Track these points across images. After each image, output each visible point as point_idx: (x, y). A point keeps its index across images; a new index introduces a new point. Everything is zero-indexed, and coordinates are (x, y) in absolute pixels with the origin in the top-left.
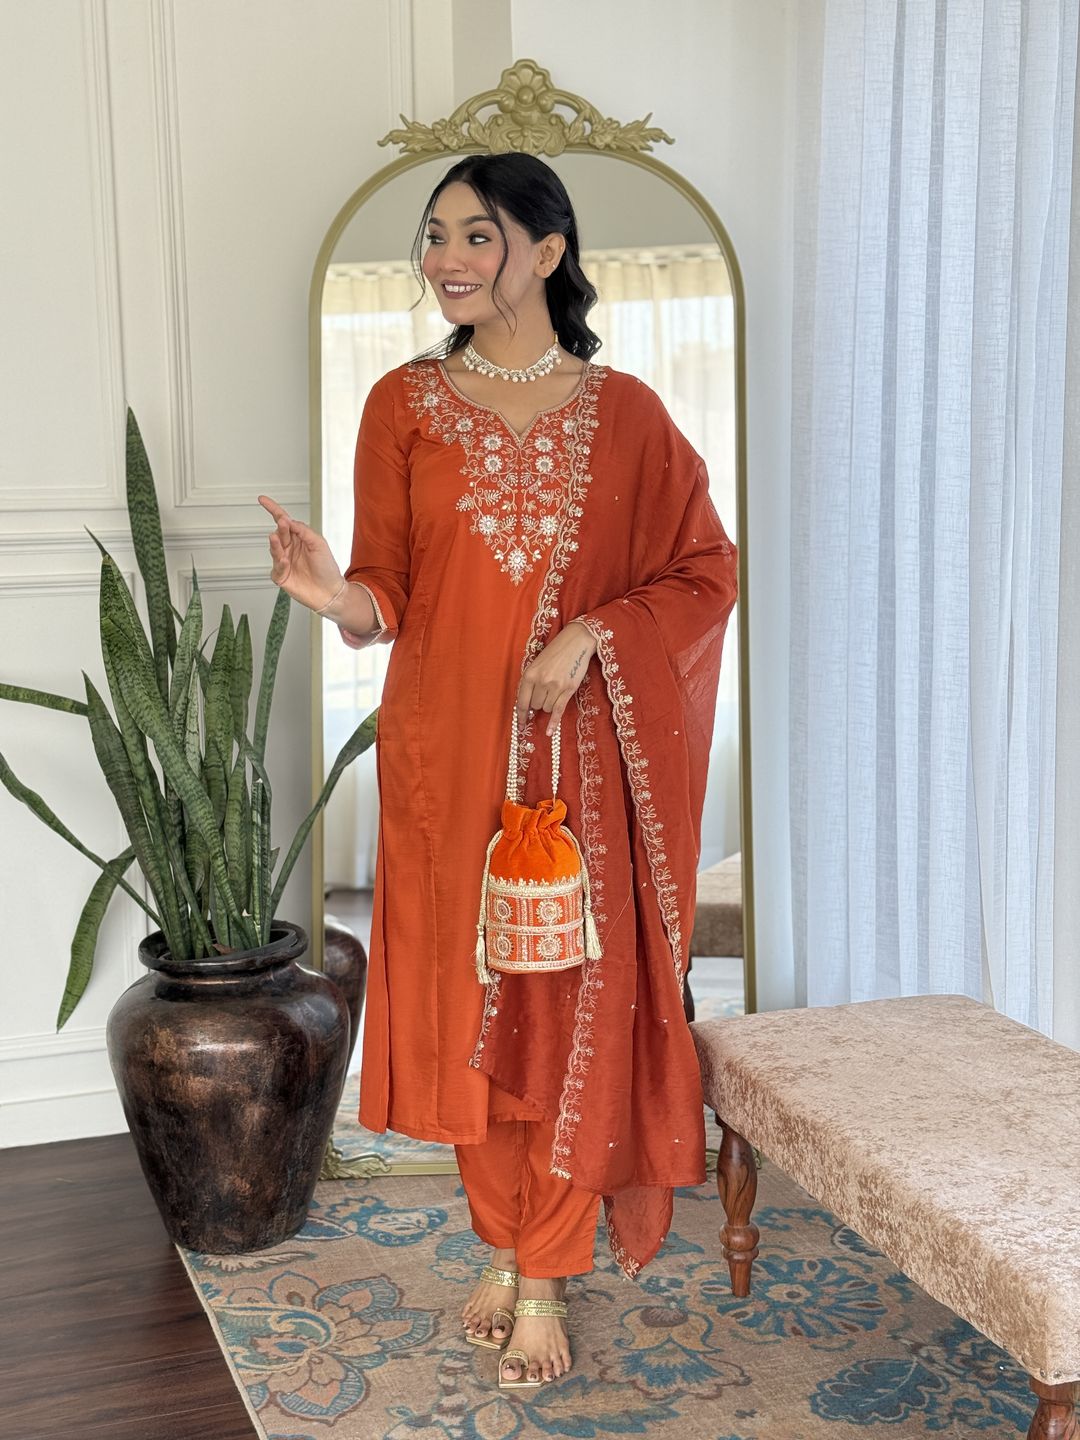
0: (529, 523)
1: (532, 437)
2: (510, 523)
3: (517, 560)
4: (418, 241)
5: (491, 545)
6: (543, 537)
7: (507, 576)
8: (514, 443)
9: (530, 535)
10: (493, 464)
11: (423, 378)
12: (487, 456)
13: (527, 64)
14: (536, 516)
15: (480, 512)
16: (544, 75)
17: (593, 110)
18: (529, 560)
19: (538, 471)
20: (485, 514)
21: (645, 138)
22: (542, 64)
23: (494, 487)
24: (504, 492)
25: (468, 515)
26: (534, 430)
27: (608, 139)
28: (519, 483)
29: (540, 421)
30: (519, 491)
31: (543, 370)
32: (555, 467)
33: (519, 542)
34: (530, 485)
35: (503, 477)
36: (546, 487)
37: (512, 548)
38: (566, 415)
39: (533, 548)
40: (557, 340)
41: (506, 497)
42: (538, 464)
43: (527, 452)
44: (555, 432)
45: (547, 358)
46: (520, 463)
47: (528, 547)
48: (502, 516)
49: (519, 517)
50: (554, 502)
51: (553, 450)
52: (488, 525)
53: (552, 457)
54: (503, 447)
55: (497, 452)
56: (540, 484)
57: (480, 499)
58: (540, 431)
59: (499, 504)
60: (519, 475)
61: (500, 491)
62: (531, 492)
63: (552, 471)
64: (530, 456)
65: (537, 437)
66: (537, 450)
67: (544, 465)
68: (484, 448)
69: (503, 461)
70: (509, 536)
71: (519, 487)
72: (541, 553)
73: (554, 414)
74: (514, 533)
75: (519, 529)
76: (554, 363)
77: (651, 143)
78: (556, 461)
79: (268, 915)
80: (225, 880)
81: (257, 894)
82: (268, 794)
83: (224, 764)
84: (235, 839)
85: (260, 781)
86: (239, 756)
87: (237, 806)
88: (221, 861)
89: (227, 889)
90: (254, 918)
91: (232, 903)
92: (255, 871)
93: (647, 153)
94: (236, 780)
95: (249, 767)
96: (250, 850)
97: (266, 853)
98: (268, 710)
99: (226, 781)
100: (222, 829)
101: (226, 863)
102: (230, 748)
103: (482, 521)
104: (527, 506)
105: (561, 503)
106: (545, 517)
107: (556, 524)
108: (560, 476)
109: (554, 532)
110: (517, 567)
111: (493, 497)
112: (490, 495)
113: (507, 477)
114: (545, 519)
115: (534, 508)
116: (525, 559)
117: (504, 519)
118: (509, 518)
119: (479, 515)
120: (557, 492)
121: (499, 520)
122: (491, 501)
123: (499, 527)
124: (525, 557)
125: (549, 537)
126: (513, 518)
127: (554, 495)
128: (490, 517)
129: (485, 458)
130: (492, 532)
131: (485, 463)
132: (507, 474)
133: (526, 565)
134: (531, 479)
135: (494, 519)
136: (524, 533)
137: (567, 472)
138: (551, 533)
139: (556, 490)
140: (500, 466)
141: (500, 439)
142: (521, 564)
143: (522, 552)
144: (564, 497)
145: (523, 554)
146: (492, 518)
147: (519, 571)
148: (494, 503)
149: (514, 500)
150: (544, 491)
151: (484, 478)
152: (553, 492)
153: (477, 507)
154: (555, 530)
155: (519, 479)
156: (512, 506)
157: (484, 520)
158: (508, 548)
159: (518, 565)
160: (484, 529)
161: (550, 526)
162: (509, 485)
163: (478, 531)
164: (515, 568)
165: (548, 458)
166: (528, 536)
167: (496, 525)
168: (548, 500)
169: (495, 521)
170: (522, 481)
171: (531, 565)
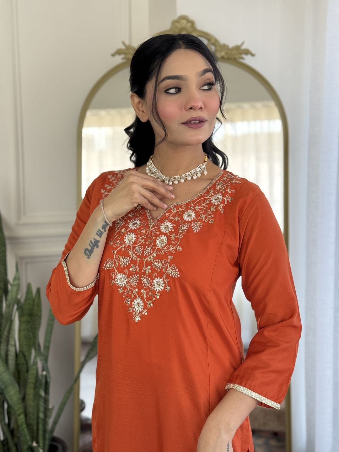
0: (146, 282)
3: (138, 305)
5: (122, 293)
6: (154, 292)
7: (131, 316)
9: (147, 289)
10: (130, 239)
12: (127, 233)
13: (184, 18)
14: (150, 276)
15: (116, 271)
16: (192, 23)
17: (216, 40)
18: (145, 307)
19: (156, 246)
20: (120, 272)
21: (241, 54)
22: (191, 18)
23: (127, 255)
24: (132, 258)
25: (109, 272)
26: (164, 216)
27: (223, 54)
28: (143, 253)
29: (170, 211)
30: (142, 259)
32: (167, 244)
33: (139, 294)
34: (149, 255)
36: (159, 257)
37: (135, 297)
38: (189, 207)
42: (158, 241)
43: (154, 232)
44: (177, 219)
45: (198, 169)
46: (147, 239)
47: (145, 297)
48: (130, 275)
49: (140, 277)
50: (162, 268)
51: (171, 232)
52: (121, 280)
53: (168, 236)
54: (140, 228)
55: (134, 231)
57: (117, 262)
58: (168, 218)
59: (128, 267)
60: (144, 248)
61: (130, 258)
62: (149, 260)
63: (164, 247)
65: (164, 222)
66: (160, 231)
67: (162, 241)
68: (128, 228)
69: (137, 237)
70: (134, 288)
71: (142, 256)
72: (153, 303)
73: (182, 206)
74: (137, 287)
75: (140, 285)
77: (244, 56)
78: (169, 240)
79: (47, 443)
80: (25, 426)
81: (41, 433)
82: (48, 379)
83: (27, 362)
84: (30, 402)
85: (45, 373)
86: (35, 358)
87: (32, 385)
88: (22, 416)
89: (26, 431)
90: (39, 446)
91: (28, 438)
92: (40, 421)
93: (242, 61)
94: (32, 372)
95: (40, 365)
96: (38, 410)
97: (47, 411)
98: (51, 332)
99: (27, 371)
100: (24, 399)
101: (26, 416)
102: (30, 354)
103: (117, 277)
104: (145, 270)
105: (166, 269)
106: (156, 279)
107: (163, 284)
108: (169, 250)
109: (161, 289)
110: (137, 310)
111: (125, 261)
112: (123, 260)
113: (136, 249)
114: (156, 280)
115: (150, 271)
116: (142, 306)
117: (131, 277)
118: (134, 276)
119: (116, 272)
120: (164, 262)
121: (128, 277)
122: (124, 264)
123: (128, 282)
124: (142, 304)
125: (158, 292)
126: (136, 277)
127: (163, 263)
128: (123, 275)
129: (126, 235)
130: (124, 285)
131: (125, 238)
132: (137, 246)
133: (143, 310)
134: (151, 251)
135: (125, 276)
136: (142, 288)
137: (174, 248)
138: (159, 290)
139: (164, 260)
140: (134, 241)
141: (140, 222)
142: (140, 308)
143: (141, 301)
144: (169, 266)
145: (142, 302)
146: (124, 275)
147: (138, 313)
148: (125, 266)
149: (138, 265)
150: (157, 261)
151: (121, 248)
152: (162, 262)
153: (114, 267)
154: (162, 288)
155: (143, 251)
156: (136, 269)
157: (119, 276)
158: (133, 296)
159: (138, 309)
160: (119, 283)
161: (159, 285)
162: (136, 254)
163: (115, 284)
164: (136, 311)
165: (165, 237)
166: (145, 290)
167: (126, 280)
168: (158, 267)
169: (126, 277)
170: (144, 252)
171: (146, 310)
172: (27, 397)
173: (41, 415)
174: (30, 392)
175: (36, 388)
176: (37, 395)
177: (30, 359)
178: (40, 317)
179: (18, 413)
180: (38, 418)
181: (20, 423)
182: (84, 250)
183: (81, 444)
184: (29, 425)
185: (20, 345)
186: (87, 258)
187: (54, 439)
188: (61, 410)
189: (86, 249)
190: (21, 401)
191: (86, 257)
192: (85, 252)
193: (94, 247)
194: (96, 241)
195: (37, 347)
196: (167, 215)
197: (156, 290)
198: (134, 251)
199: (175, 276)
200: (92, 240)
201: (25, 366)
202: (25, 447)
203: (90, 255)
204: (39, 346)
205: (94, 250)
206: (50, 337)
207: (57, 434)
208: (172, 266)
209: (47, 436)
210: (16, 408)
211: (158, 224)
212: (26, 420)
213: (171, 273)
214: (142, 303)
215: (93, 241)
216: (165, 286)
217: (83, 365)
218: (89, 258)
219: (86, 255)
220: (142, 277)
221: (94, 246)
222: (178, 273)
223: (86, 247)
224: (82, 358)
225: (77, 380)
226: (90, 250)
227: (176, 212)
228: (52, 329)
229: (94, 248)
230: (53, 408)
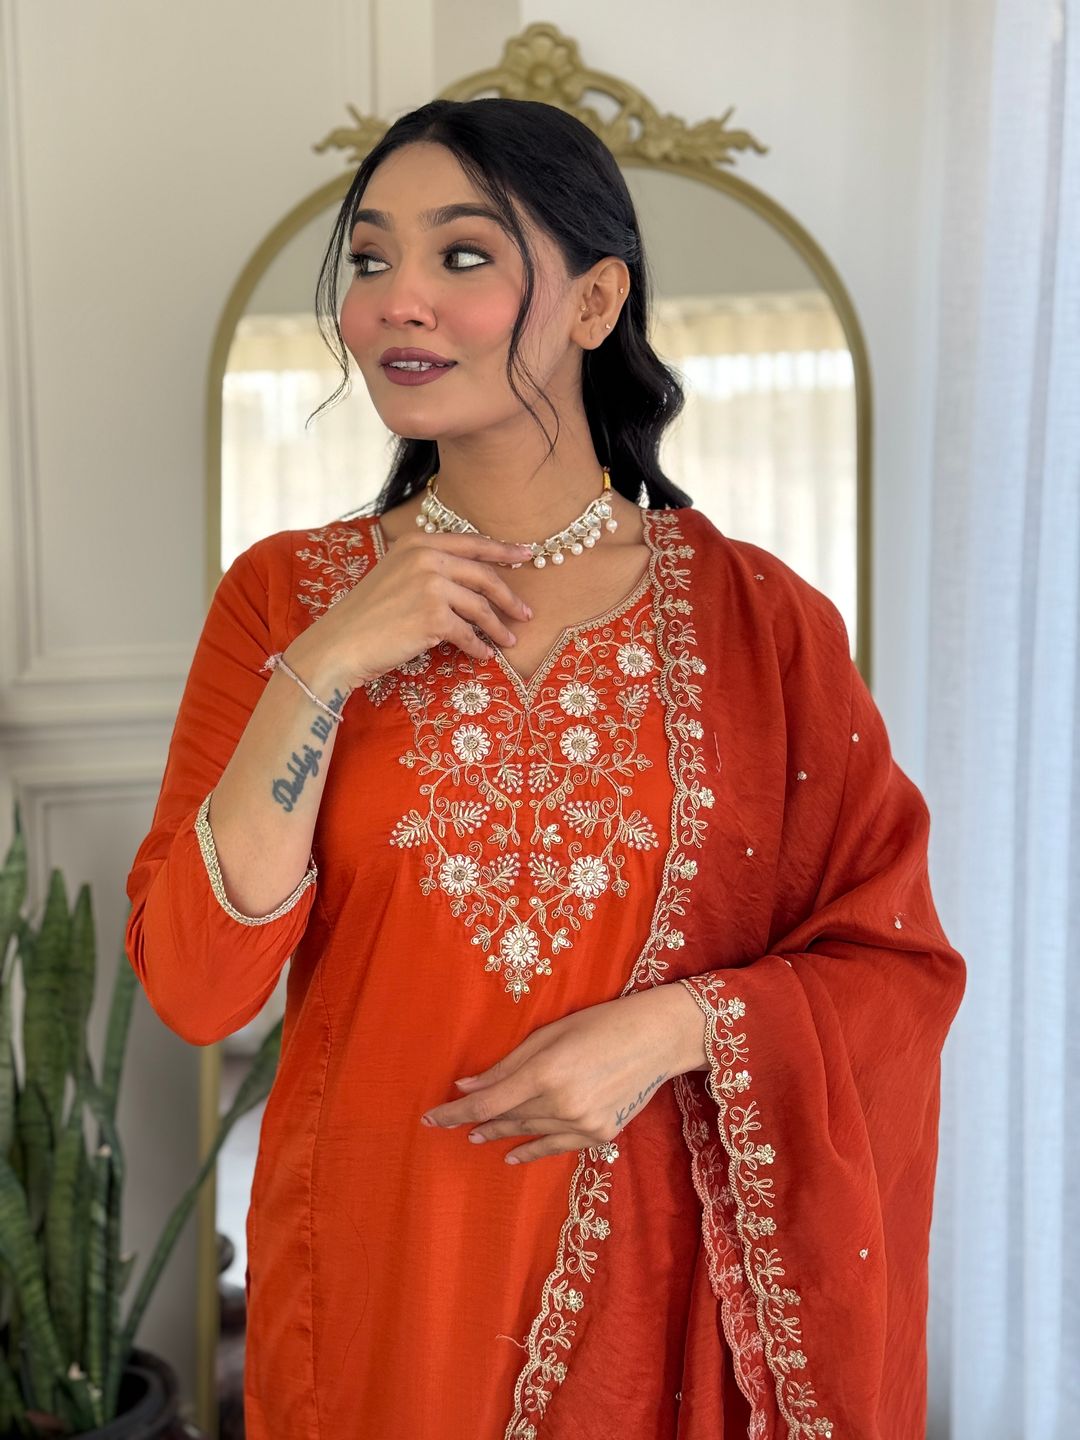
0: (545, 873)
1: (554, 682)
2: (506, 874)
3: (519, 947)
4: (329, 270)
5: (465, 915)
6: (575, 901)
7: (498, 979)
8: (514, 699)
9: (548, 895)
10: (472, 745)
11: (336, 558)
12: (457, 726)
13: (543, 31)
14: (559, 854)
15: (442, 849)
16: (570, 47)
17: (645, 103)
18: (545, 950)
19: (565, 759)
20: (452, 853)
21: (723, 146)
22: (567, 30)
23: (475, 796)
24: (493, 806)
25: (416, 854)
26: (558, 668)
27: (667, 145)
28: (526, 787)
29: (570, 648)
30: (526, 803)
31: (580, 541)
32: (601, 750)
33: (523, 912)
34: (548, 791)
35: (492, 773)
36: (585, 793)
37: (510, 922)
38: (624, 634)
39: (555, 925)
40: (608, 484)
41: (499, 816)
42: (566, 745)
43: (543, 717)
44: (601, 672)
45: (589, 518)
46: (527, 742)
47: (542, 920)
48: (487, 857)
49: (524, 859)
50: (600, 826)
51: (598, 713)
52: (457, 875)
53: (594, 728)
54: (493, 708)
55: (478, 720)
56: (571, 789)
57: (442, 821)
58: (571, 670)
59: (483, 833)
60: (526, 768)
61: (484, 804)
62: (551, 806)
63: (595, 760)
64: (550, 726)
65: (564, 684)
66: (563, 713)
67: (579, 746)
68: (452, 711)
69: (492, 738)
70: (504, 897)
71: (526, 795)
72: (570, 937)
73: (601, 630)
74: (514, 891)
75: (524, 885)
76: (603, 529)
77: (732, 153)
78: (603, 737)
79: (115, 1369)
80: (43, 1316)
81: (95, 1338)
82: (118, 1171)
83: (50, 1118)
84: (63, 1243)
85: (106, 1151)
86: (76, 1104)
87: (67, 1191)
88: (36, 1287)
89: (48, 1332)
90: (89, 1379)
91: (55, 1353)
92: (93, 1302)
93: (726, 168)
94: (66, 1149)
95: (91, 1126)
96: (86, 1268)
97: (113, 1269)
98: (126, 1025)
99: (52, 1146)
100: (41, 1232)
101: (48, 1284)
102: (61, 1092)
103: (446, 868)
104: (542, 836)
105: (615, 828)
106: (580, 860)
107: (605, 873)
108: (613, 769)
109: (600, 890)
110: (519, 963)
111: (469, 817)
112: (464, 813)
113: (499, 774)
114: (581, 863)
115: (558, 839)
116: (536, 948)
117: (492, 863)
118: (504, 859)
119: (440, 854)
120: (605, 806)
121: (482, 865)
122: (466, 825)
123: (482, 880)
124: (536, 943)
125: (588, 901)
126: (512, 861)
127: (600, 811)
128: (464, 860)
129: (455, 733)
130: (468, 890)
131: (454, 742)
132: (500, 766)
133: (537, 960)
134: (551, 777)
135: (472, 862)
136: (534, 892)
137: (628, 761)
138: (592, 893)
139: (603, 801)
140: (486, 750)
141: (486, 691)
142: (528, 956)
143: (530, 932)
144: (621, 817)
145: (532, 935)
146: (468, 860)
147: (523, 972)
148: (471, 830)
149: (514, 823)
150: (579, 804)
151: (451, 775)
152: (598, 806)
153: (434, 838)
154: (603, 887)
155: (526, 778)
156: (510, 835)
157: (451, 865)
158: (501, 921)
159: (521, 959)
160: (450, 884)
161: (590, 877)
162: (504, 792)
163: (438, 890)
164: (515, 964)
165: (587, 731)
166: (544, 898)
167: (477, 875)
168: (586, 823)
169: (474, 866)
170: (531, 782)
171: (547, 961)
172: (50, 1226)
173: (96, 1284)
174: (61, 1212)
175: (79, 1198)
176: (83, 1222)
177: (59, 1106)
178: (91, 977)
179: (22, 1275)
180: (86, 1290)
181: (28, 1307)
182: (272, 786)
183: (221, 1372)
184: (55, 1314)
185: (28, 1065)
186: (285, 808)
187: (136, 1358)
188: (158, 1265)
189: (279, 783)
190: (31, 1238)
191: (280, 807)
192: (275, 791)
193: (307, 772)
194: (310, 755)
195: (82, 1070)
196: (565, 662)
197: (583, 894)
198: (496, 780)
199: (643, 845)
200: (298, 753)
201: (45, 1129)
202: (45, 1383)
203: (294, 799)
204: (88, 1066)
205: (306, 781)
206: (124, 1037)
207: (145, 1340)
208: (631, 817)
209: (116, 1348)
210: (16, 1262)
211: (546, 693)
212: (48, 1298)
213: (631, 837)
214: (534, 939)
215: (302, 755)
216: (613, 879)
217: (226, 1125)
218: (289, 809)
219: (281, 802)
220: (532, 860)
221: (304, 770)
222: (654, 835)
223: (277, 777)
224: (225, 1106)
225: (208, 1172)
226: (295, 784)
227: (591, 651)
228: (128, 1014)
229: (304, 778)
230: (133, 1260)
